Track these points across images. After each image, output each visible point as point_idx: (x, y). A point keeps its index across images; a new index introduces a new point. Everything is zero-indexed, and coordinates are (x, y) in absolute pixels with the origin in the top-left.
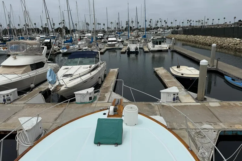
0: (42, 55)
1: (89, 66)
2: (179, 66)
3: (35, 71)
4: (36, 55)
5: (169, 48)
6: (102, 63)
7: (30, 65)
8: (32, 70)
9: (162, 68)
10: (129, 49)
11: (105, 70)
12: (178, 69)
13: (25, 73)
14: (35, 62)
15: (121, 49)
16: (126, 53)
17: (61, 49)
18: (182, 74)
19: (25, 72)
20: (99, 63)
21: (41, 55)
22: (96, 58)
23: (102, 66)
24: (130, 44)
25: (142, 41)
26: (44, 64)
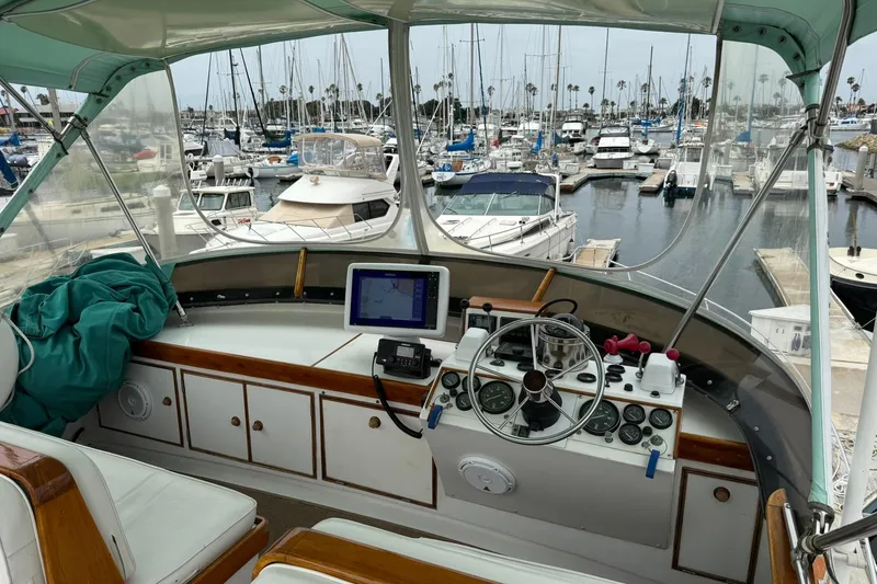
0: (386, 178)
1: (519, 218)
2: (859, 249)
3: (363, 223)
4: (370, 177)
5: (843, 187)
6: (564, 217)
7: (354, 205)
8: (357, 220)
9: (787, 250)
10: (673, 179)
11: (572, 241)
12: (850, 258)
13: (339, 226)
14: (366, 200)
15: (642, 179)
16: (662, 193)
17: (436, 171)
18: (860, 276)
19: (340, 222)
20: (553, 214)
21: (383, 179)
22: (545, 196)
23: (561, 224)
24: (681, 160)
25: (733, 154)
26: (389, 206)
